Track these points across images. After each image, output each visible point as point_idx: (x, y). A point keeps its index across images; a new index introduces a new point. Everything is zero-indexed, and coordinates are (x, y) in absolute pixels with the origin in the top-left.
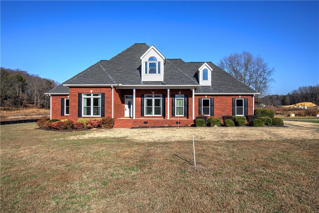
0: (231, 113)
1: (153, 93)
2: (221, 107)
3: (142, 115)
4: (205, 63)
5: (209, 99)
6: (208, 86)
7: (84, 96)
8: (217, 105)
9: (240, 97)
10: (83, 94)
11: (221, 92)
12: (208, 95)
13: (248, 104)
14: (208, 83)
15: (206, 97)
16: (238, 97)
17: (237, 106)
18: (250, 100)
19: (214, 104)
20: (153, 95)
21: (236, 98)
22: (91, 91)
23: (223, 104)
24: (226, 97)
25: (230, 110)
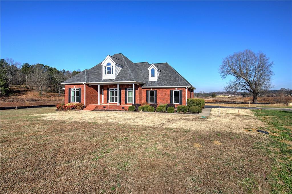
0: (170, 102)
1: (114, 87)
2: (162, 97)
3: (108, 102)
4: (153, 64)
5: (154, 91)
6: (154, 81)
7: (72, 90)
8: (159, 95)
9: (176, 89)
10: (71, 89)
11: (162, 86)
12: (153, 88)
13: (183, 95)
14: (155, 79)
15: (151, 89)
16: (174, 89)
17: (174, 96)
18: (184, 92)
19: (157, 95)
20: (115, 89)
21: (174, 90)
22: (75, 87)
23: (163, 95)
24: (165, 89)
25: (168, 99)
